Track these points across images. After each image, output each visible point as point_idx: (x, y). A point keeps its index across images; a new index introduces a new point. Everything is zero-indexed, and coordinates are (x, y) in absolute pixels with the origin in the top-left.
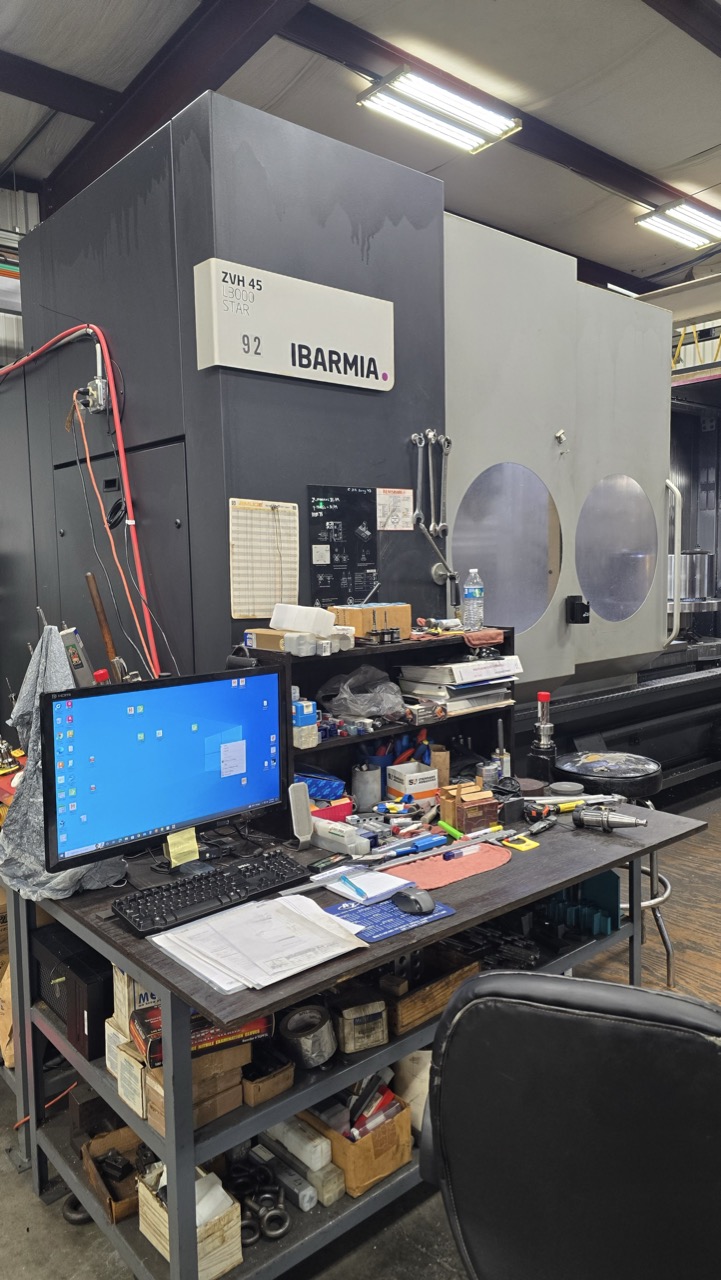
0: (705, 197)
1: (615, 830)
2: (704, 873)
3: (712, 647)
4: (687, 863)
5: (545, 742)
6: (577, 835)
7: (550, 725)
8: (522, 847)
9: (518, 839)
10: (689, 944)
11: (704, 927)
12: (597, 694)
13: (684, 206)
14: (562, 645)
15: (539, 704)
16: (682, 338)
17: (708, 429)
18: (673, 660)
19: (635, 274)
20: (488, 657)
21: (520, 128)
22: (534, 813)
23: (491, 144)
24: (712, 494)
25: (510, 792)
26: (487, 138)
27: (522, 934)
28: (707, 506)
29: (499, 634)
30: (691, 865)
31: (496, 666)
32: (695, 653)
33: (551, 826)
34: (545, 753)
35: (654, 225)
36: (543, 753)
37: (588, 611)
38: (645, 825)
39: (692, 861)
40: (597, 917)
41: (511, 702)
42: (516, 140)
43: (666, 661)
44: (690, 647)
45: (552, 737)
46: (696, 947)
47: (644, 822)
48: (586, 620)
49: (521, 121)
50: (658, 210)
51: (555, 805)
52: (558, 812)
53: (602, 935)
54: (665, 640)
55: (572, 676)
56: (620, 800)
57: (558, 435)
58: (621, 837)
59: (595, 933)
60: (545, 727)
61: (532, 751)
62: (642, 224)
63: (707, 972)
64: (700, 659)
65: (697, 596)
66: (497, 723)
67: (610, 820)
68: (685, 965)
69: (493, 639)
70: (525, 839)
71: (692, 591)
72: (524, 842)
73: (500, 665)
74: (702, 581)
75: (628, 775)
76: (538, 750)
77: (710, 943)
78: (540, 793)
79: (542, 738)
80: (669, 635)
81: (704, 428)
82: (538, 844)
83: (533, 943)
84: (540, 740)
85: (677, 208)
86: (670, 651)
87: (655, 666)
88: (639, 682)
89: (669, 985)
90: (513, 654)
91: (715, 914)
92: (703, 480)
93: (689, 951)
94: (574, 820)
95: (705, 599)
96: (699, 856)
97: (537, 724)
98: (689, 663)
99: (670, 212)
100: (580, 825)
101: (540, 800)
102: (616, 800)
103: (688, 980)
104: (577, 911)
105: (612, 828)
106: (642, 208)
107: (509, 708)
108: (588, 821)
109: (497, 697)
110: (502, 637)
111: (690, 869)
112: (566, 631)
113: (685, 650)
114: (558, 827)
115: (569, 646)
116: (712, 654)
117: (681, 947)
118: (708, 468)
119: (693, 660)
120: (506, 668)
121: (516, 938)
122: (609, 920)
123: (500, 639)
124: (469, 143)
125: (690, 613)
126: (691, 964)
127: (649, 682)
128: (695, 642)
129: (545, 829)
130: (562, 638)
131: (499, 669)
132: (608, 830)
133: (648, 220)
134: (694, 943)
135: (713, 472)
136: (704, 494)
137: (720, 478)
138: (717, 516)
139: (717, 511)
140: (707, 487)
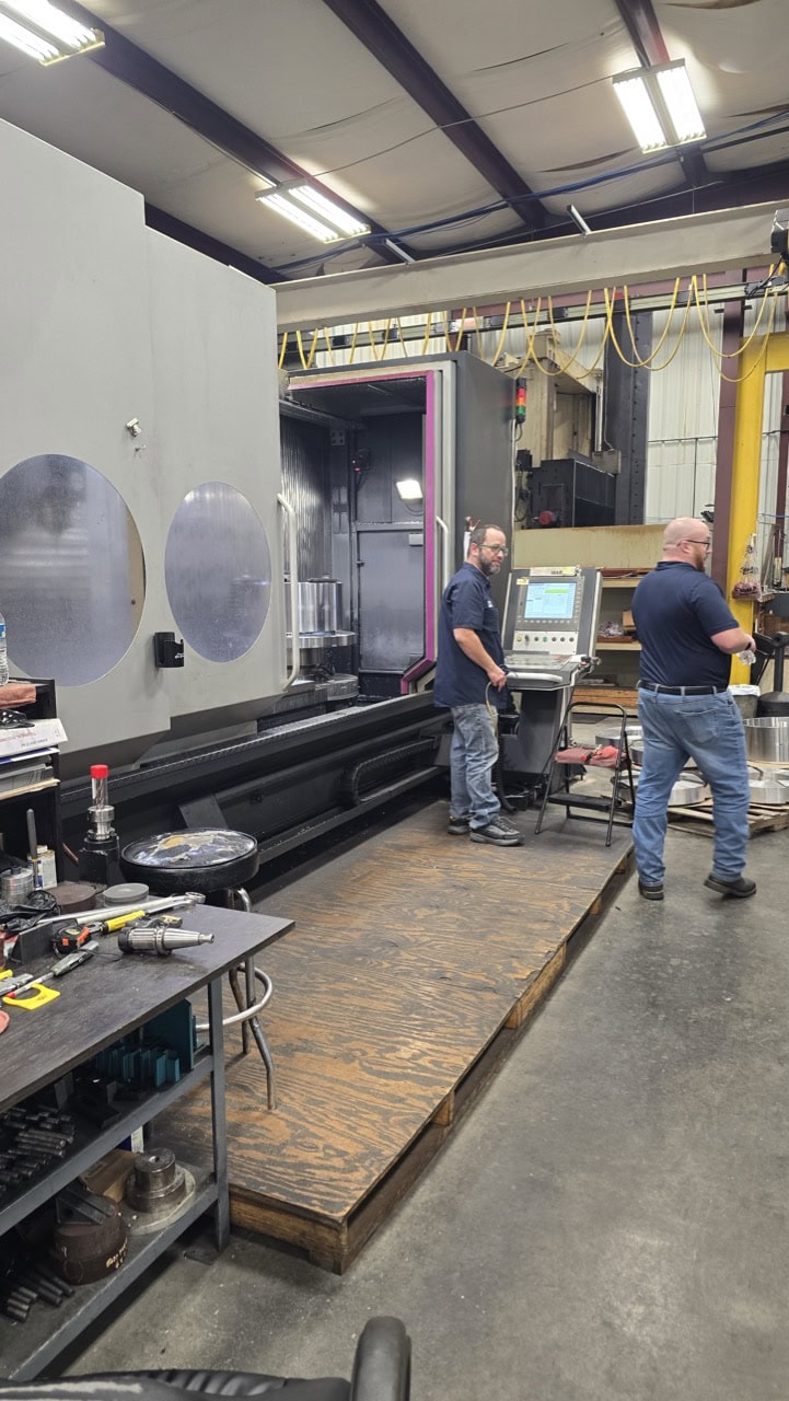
0: (328, 180)
1: (174, 951)
2: (326, 946)
3: (342, 685)
4: (309, 936)
5: (102, 832)
6: (123, 966)
7: (109, 808)
8: (31, 1004)
9: (32, 989)
10: (299, 1043)
11: (319, 1017)
12: (205, 750)
13: (307, 187)
14: (151, 695)
15: (94, 782)
16: (315, 341)
17: (338, 443)
18: (299, 702)
19: (262, 262)
20: (12, 723)
21: (103, 43)
22: (65, 942)
23: (67, 57)
24: (345, 516)
25: (40, 912)
26: (62, 47)
27: (56, 1106)
28: (340, 530)
29: (28, 691)
30: (313, 937)
31: (23, 735)
32: (324, 692)
33: (88, 959)
34: (103, 846)
35: (276, 204)
36: (99, 847)
37: (182, 652)
38: (211, 942)
39: (315, 933)
40: (161, 1063)
41: (53, 782)
42: (97, 57)
43: (292, 704)
44: (318, 687)
45: (112, 824)
46: (307, 1047)
47: (209, 937)
48: (180, 663)
49: (103, 34)
50: (280, 187)
51: (103, 921)
52: (105, 932)
53: (169, 1083)
54: (285, 682)
55: (166, 733)
56: (195, 902)
57: (130, 424)
58: (181, 961)
59: (158, 1084)
60: (102, 811)
61: (86, 845)
62: (263, 200)
63: (315, 1078)
64: (329, 699)
65: (327, 629)
66: (25, 815)
67: (167, 939)
68: (292, 1073)
69: (19, 698)
70: (42, 988)
71: (321, 624)
72: (38, 991)
73: (29, 734)
74: (330, 613)
75: (215, 862)
76: (94, 844)
77: (322, 1039)
78: (90, 904)
79: (99, 826)
80: (289, 674)
81: (334, 442)
82: (58, 994)
83: (68, 1119)
84: (95, 830)
85: (301, 188)
86: (292, 693)
87: (280, 710)
88: (259, 731)
89: (270, 1107)
90: (55, 717)
91: (333, 998)
92: (335, 500)
93: (299, 1054)
94: (120, 944)
95: (333, 633)
96: (323, 925)
97: (91, 809)
98: (318, 704)
99: (293, 192)
100: (129, 951)
101: (83, 917)
102: (188, 902)
103: (293, 1095)
104: (138, 1059)
105: (170, 950)
106: (263, 183)
107: (48, 791)
108: (138, 944)
109: (30, 777)
110: (34, 694)
111: (311, 943)
112: (156, 676)
113: (313, 691)
114: (97, 959)
115: (160, 695)
116: (342, 693)
117: (288, 1050)
118: (339, 486)
119: (321, 701)
120: (37, 738)
121: (46, 1115)
122: (177, 1062)
123: (31, 697)
124: (39, 51)
125: (320, 648)
126: (299, 1071)
127: (270, 730)
128: (326, 680)
129: (78, 965)
130: (150, 687)
131: (27, 739)
132: (163, 954)
133: (270, 197)
134: (306, 1041)
135: (344, 491)
136: (336, 516)
137: (353, 499)
138: (351, 541)
139: (350, 535)
140: (339, 508)
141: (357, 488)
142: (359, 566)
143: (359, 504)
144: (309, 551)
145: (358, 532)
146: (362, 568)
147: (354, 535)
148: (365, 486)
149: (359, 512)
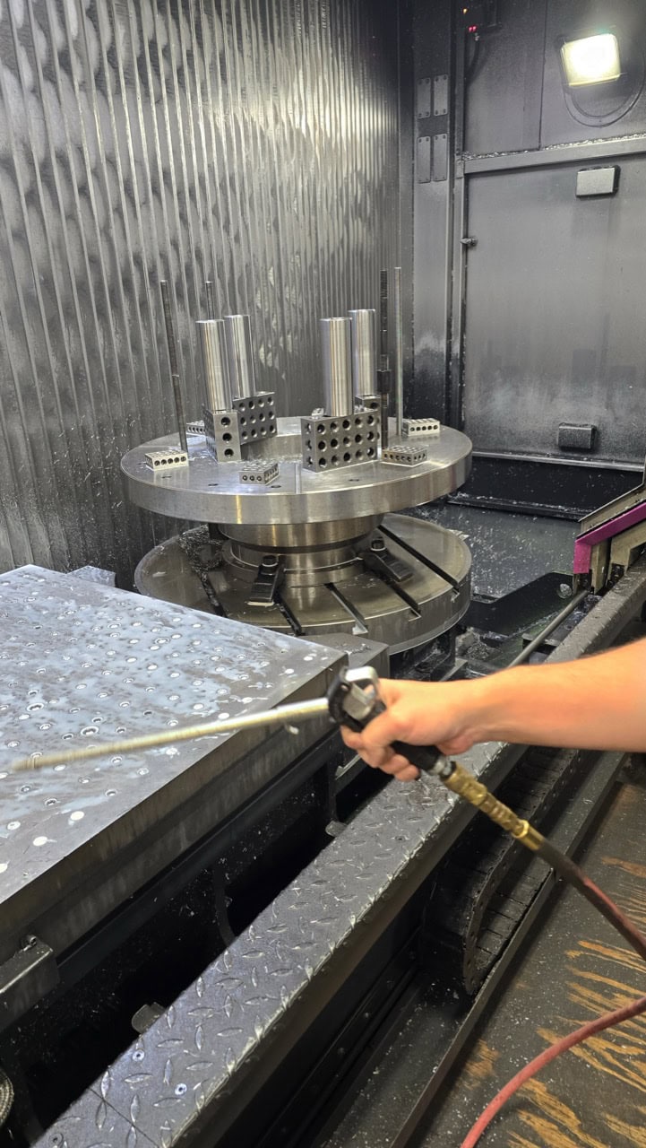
24: (442, 142)
28: (432, 176)
92: (422, 109)
118: (431, 77)
135: (442, 86)
136: (424, 145)
137: (459, 102)
138: (452, 196)
139: (452, 185)
140: (430, 127)
141: (470, 76)
142: (466, 247)
143: (472, 116)
144: (369, 223)
145: (468, 177)
146: (471, 253)
147: (460, 184)
148: (486, 69)
149: (472, 132)
